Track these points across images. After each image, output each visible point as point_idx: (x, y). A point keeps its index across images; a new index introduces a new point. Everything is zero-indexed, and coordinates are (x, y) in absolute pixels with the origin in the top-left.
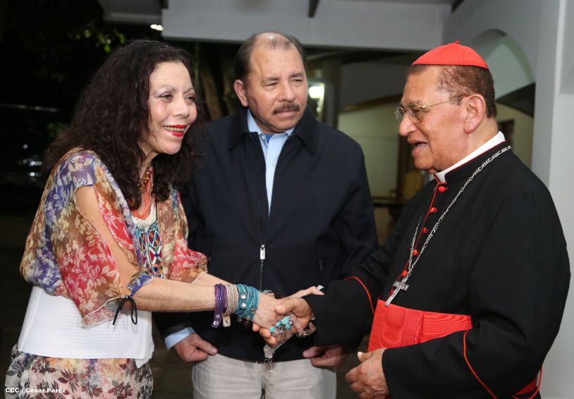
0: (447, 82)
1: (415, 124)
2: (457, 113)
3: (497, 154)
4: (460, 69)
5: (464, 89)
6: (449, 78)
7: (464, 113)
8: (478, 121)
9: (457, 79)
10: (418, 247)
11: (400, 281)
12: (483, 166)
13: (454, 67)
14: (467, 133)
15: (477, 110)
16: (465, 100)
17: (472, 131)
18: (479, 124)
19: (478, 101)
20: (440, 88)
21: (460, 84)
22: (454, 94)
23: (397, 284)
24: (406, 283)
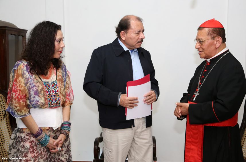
0: (210, 33)
1: (200, 46)
2: (213, 42)
3: (226, 54)
4: (214, 29)
5: (215, 35)
6: (211, 32)
7: (216, 42)
8: (220, 45)
9: (213, 32)
10: (201, 82)
11: (196, 92)
12: (222, 57)
13: (212, 29)
14: (216, 48)
15: (219, 41)
16: (216, 38)
17: (218, 48)
18: (220, 46)
19: (220, 39)
20: (208, 35)
21: (214, 34)
22: (212, 37)
23: (195, 93)
24: (198, 93)
